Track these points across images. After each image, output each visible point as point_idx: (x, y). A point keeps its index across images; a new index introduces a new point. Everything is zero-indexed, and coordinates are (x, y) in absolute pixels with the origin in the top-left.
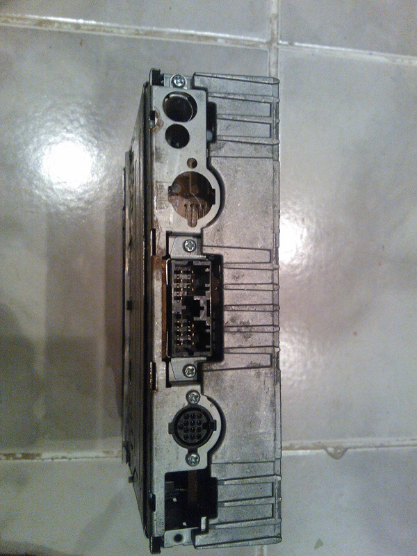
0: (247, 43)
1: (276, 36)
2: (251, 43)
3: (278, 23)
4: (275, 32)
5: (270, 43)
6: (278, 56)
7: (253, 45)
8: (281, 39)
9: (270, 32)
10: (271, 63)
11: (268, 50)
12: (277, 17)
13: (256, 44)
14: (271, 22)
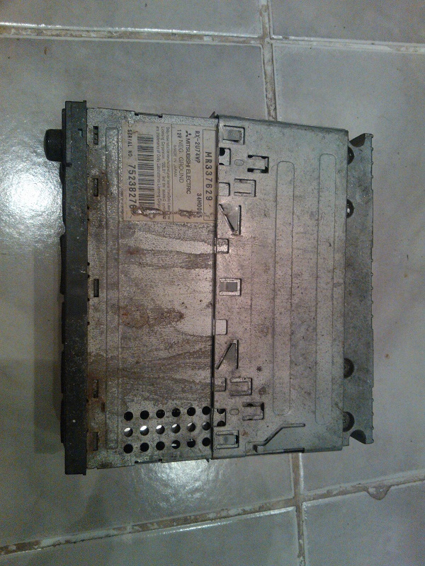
0: (236, 39)
1: (268, 30)
2: (241, 40)
3: (269, 15)
4: (267, 26)
5: (262, 38)
6: (272, 53)
7: (243, 42)
8: (274, 33)
9: (261, 25)
10: (266, 61)
11: (261, 46)
12: (267, 8)
13: (246, 41)
14: (261, 14)
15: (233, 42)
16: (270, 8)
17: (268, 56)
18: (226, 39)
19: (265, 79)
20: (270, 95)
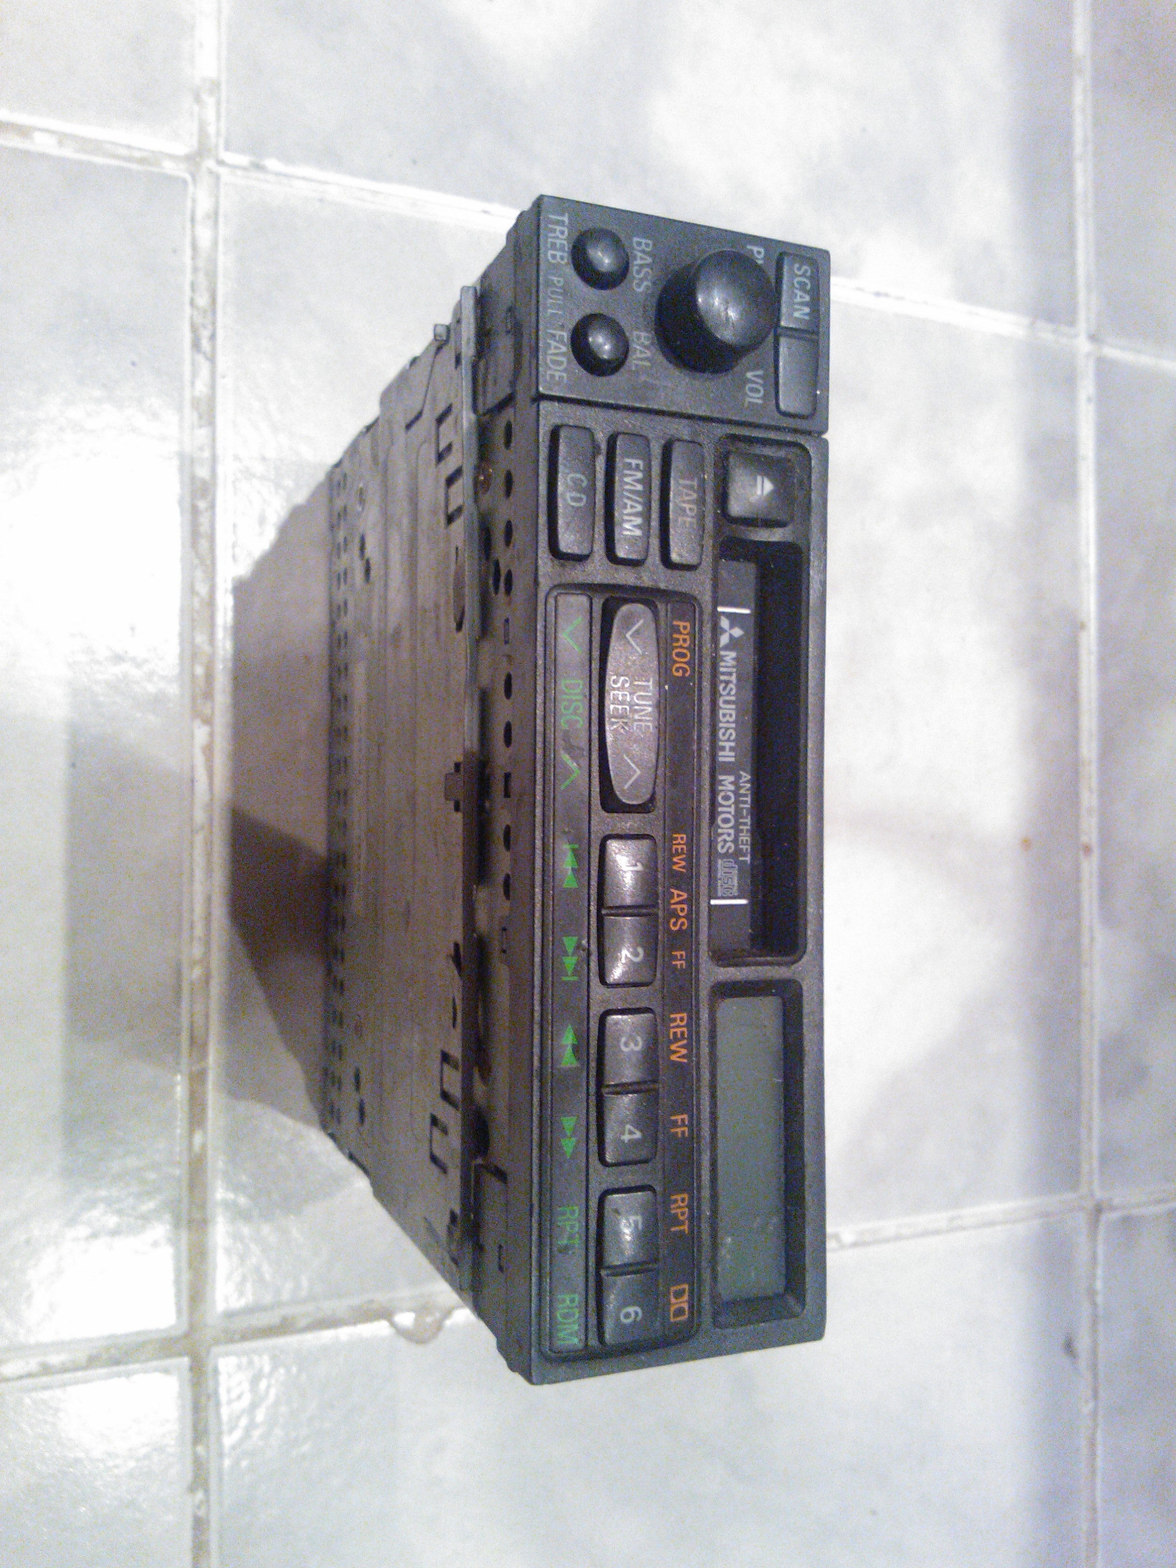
0: (124, 152)
1: (213, 140)
2: (137, 154)
3: (218, 103)
4: (212, 130)
5: (194, 159)
6: (217, 198)
7: (142, 161)
8: (227, 148)
9: (194, 127)
10: (199, 214)
11: (188, 177)
12: (215, 86)
13: (149, 159)
14: (198, 99)
15: (115, 156)
16: (224, 87)
17: (204, 205)
18: (96, 146)
19: (193, 258)
20: (203, 301)
